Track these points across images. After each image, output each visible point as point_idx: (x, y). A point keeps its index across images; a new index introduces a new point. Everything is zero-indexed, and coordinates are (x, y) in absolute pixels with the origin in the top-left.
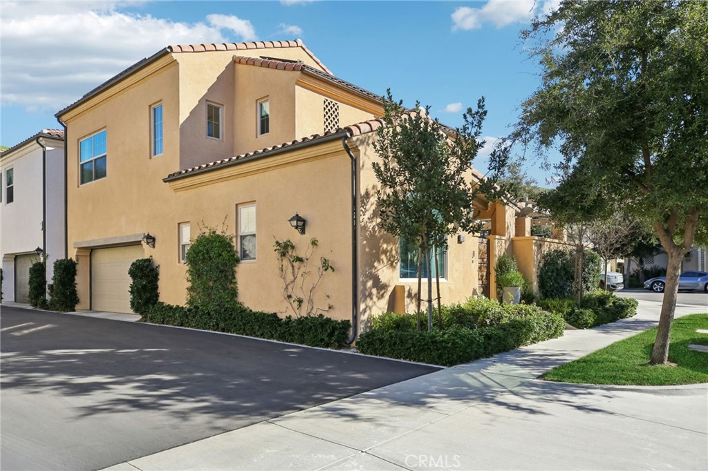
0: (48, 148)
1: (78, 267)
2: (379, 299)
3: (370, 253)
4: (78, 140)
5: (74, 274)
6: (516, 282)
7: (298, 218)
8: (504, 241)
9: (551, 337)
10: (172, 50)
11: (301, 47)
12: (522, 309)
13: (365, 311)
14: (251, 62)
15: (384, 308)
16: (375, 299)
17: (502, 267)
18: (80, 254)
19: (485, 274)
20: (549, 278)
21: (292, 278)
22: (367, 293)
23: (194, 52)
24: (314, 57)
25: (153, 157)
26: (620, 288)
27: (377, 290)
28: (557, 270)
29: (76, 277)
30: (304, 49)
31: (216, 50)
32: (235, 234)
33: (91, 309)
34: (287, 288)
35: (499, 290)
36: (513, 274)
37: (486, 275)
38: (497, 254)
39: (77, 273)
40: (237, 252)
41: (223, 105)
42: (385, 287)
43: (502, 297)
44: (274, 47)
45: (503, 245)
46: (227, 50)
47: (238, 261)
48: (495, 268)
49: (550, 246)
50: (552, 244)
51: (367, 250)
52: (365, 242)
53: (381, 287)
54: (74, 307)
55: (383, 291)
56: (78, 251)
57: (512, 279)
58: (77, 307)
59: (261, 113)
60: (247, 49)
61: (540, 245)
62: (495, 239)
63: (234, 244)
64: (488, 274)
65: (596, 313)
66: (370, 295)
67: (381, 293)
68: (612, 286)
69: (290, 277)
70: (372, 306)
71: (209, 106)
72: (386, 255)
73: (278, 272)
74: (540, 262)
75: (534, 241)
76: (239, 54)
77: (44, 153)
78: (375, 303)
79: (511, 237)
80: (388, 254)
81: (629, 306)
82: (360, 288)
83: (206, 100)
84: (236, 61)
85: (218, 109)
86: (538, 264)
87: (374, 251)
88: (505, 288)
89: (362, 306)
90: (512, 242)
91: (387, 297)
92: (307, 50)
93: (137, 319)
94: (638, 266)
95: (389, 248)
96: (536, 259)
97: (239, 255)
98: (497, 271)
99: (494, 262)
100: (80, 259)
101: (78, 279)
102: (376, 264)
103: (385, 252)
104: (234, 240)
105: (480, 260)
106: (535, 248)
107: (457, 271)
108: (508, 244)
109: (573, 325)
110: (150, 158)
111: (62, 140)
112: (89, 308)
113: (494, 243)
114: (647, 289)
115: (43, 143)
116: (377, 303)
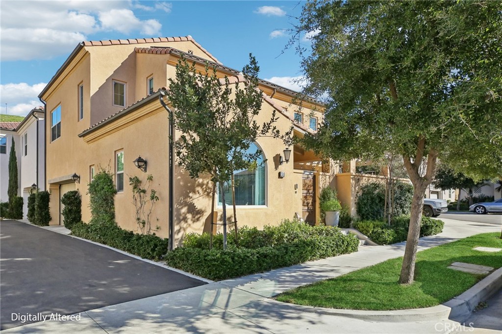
0: (40, 119)
1: (51, 197)
2: (194, 222)
3: (185, 185)
4: (51, 112)
5: (48, 201)
6: (333, 208)
7: (140, 160)
8: (328, 177)
9: (343, 252)
10: (84, 45)
11: (191, 41)
12: (322, 230)
13: (179, 231)
14: (144, 51)
15: (199, 229)
16: (190, 221)
17: (325, 196)
18: (52, 188)
19: (310, 201)
20: (365, 204)
21: (140, 205)
22: (181, 218)
23: (102, 45)
24: (202, 48)
25: (80, 120)
26: (444, 211)
27: (193, 215)
28: (372, 198)
29: (50, 203)
30: (193, 43)
31: (121, 44)
32: (114, 173)
33: (60, 224)
34: (138, 212)
35: (322, 214)
36: (333, 201)
37: (312, 203)
38: (321, 186)
39: (50, 200)
40: (115, 186)
41: (126, 83)
42: (201, 212)
43: (325, 219)
44: (169, 41)
45: (328, 179)
46: (130, 44)
47: (115, 192)
48: (319, 197)
49: (367, 180)
50: (371, 179)
51: (182, 183)
52: (179, 177)
53: (196, 213)
54: (48, 223)
55: (199, 216)
56: (50, 186)
57: (331, 206)
58: (50, 223)
59: (150, 87)
60: (146, 43)
61: (358, 179)
62: (319, 175)
63: (113, 180)
64: (314, 202)
65: (396, 232)
66: (185, 219)
67: (196, 217)
68: (437, 209)
69: (139, 205)
70: (187, 228)
71: (116, 84)
72: (202, 187)
73: (132, 200)
74: (358, 193)
75: (352, 177)
76: (139, 46)
77: (38, 122)
78: (190, 225)
79: (335, 174)
80: (204, 186)
81: (432, 226)
82: (175, 213)
83: (113, 79)
84: (136, 51)
85: (123, 85)
86: (356, 193)
87: (189, 185)
88: (327, 213)
89: (176, 228)
90: (336, 177)
91: (203, 220)
92: (195, 43)
93: (69, 233)
94: (468, 194)
95: (205, 182)
96: (353, 190)
97: (117, 188)
98: (320, 199)
99: (319, 192)
100: (53, 191)
101: (51, 204)
102: (191, 195)
103: (201, 185)
104: (113, 177)
105: (305, 191)
106: (353, 182)
107: (277, 199)
108: (331, 179)
109: (375, 242)
110: (78, 121)
111: (43, 113)
112: (59, 224)
113: (318, 178)
114: (471, 211)
115: (36, 115)
116: (192, 225)
